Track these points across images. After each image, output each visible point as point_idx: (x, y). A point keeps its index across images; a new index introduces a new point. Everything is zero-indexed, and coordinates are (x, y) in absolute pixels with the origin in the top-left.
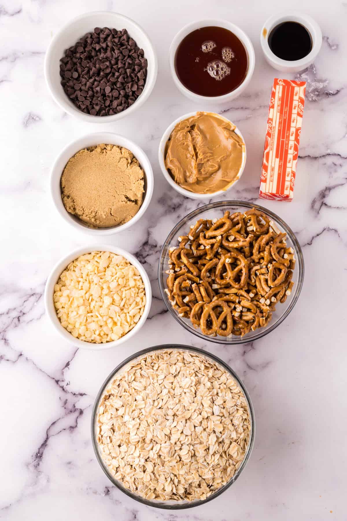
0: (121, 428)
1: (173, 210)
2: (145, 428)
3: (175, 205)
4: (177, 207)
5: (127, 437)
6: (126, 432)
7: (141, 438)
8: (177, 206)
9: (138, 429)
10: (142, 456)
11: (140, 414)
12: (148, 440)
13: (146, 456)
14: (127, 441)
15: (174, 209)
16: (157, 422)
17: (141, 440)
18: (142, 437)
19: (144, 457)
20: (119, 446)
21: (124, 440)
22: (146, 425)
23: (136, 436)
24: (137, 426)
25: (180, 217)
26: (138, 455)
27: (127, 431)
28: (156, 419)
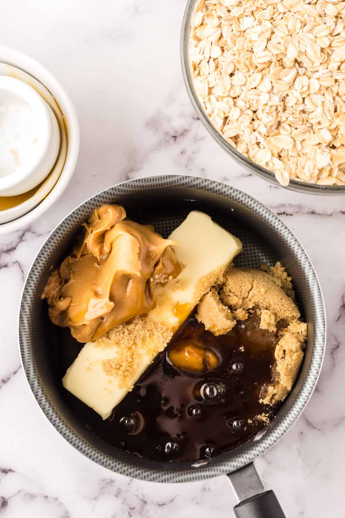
0: (238, 40)
1: (172, 141)
2: (282, 38)
3: (176, 132)
4: (181, 135)
5: (249, 56)
6: (246, 49)
7: (275, 57)
8: (179, 134)
9: (269, 40)
10: (275, 91)
11: (274, 14)
12: (288, 61)
13: (283, 91)
14: (248, 63)
15: (174, 138)
16: (304, 26)
17: (274, 60)
18: (277, 55)
19: (280, 94)
20: (232, 75)
21: (242, 62)
22: (285, 33)
23: (266, 52)
24: (268, 34)
25: (185, 152)
26: (270, 87)
27: (247, 45)
28: (303, 20)
